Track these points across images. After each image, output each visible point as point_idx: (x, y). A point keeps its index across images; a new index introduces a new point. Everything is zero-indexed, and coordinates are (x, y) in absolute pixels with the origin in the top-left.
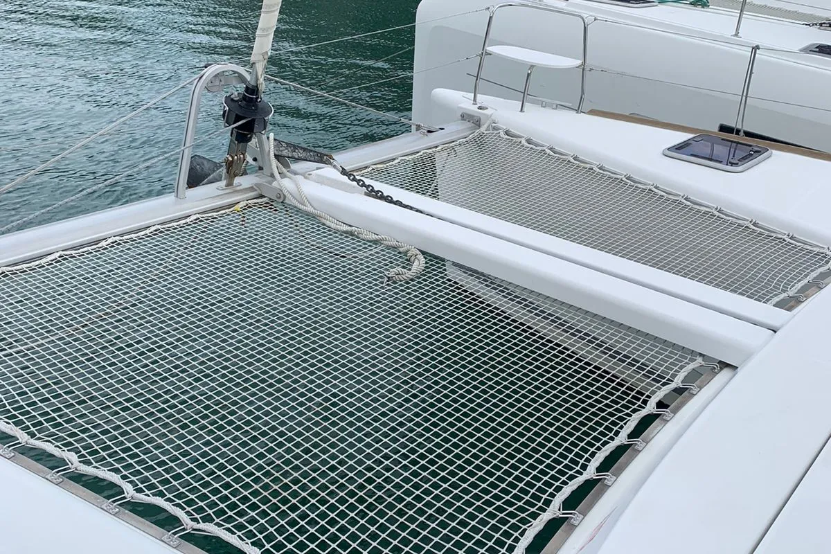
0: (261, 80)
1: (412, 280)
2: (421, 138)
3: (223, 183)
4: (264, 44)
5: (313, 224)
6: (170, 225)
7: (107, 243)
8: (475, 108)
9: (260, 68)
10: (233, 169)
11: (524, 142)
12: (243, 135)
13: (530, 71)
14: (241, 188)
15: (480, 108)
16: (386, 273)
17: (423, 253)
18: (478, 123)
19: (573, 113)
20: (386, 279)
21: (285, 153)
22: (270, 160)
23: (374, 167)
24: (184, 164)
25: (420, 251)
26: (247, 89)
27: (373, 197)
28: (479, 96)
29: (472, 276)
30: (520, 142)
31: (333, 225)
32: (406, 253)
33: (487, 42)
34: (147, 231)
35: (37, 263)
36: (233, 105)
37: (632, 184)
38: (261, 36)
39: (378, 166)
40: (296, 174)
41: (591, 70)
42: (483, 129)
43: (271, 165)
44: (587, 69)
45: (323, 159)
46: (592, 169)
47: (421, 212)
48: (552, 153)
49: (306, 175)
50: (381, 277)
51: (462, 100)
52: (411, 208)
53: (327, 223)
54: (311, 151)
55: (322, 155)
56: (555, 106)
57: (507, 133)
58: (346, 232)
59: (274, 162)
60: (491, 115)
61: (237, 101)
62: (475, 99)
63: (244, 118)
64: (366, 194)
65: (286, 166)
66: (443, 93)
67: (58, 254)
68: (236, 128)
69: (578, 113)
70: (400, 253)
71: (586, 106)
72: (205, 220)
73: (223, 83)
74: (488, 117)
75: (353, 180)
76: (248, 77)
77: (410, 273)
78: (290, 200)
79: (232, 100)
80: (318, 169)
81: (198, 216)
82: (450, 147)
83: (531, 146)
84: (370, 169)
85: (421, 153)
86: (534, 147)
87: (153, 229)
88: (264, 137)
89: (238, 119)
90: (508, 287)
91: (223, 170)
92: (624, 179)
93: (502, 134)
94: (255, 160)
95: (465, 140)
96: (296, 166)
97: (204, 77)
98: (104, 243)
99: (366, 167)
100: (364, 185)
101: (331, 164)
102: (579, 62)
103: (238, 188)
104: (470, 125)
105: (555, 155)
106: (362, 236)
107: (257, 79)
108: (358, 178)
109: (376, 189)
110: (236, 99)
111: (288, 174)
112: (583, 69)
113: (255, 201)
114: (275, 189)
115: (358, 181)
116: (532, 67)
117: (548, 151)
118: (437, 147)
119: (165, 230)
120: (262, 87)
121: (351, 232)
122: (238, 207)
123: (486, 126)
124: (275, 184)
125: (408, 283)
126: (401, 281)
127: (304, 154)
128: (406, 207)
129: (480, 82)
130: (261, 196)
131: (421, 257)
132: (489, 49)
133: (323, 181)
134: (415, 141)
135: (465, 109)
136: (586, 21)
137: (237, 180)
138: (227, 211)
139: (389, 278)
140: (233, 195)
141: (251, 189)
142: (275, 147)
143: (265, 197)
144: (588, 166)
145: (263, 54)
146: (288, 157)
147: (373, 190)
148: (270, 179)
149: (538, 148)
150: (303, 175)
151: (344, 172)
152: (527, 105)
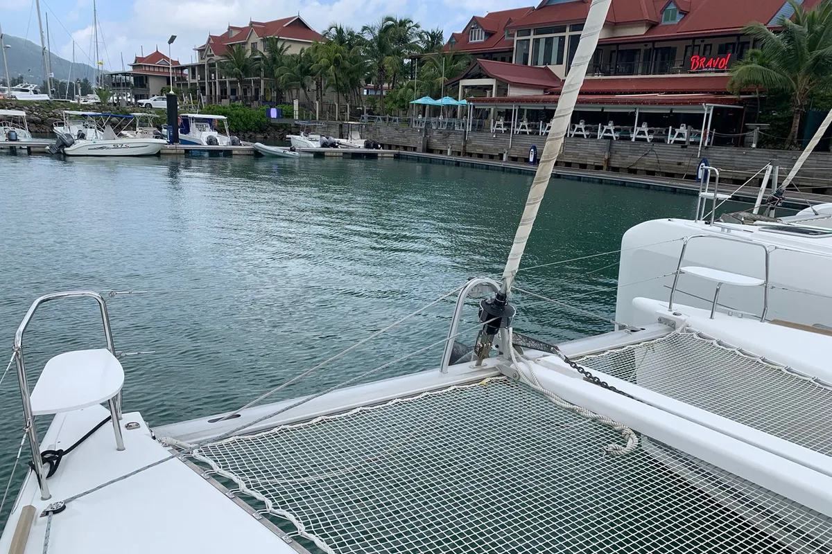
0: (509, 290)
1: (628, 456)
2: (626, 335)
3: (474, 363)
4: (512, 265)
5: (542, 400)
6: (436, 393)
7: (393, 403)
8: (671, 314)
9: (509, 281)
10: (481, 354)
11: (715, 343)
12: (492, 330)
13: (718, 287)
14: (487, 367)
15: (675, 314)
16: (605, 447)
17: (636, 432)
18: (673, 326)
19: (758, 322)
20: (605, 453)
21: (520, 343)
22: (509, 347)
23: (588, 357)
24: (449, 348)
25: (633, 431)
26: (498, 296)
27: (591, 381)
28: (674, 305)
29: (661, 448)
30: (712, 344)
31: (558, 403)
32: (620, 432)
33: (681, 265)
34: (420, 396)
35: (345, 414)
36: (486, 306)
37: (821, 386)
38: (512, 259)
39: (591, 356)
40: (527, 359)
41: (773, 287)
42: (678, 331)
43: (509, 351)
44: (769, 286)
45: (550, 349)
46: (780, 370)
47: (632, 398)
48: (741, 354)
49: (536, 361)
50: (600, 450)
51: (660, 307)
52: (624, 394)
53: (554, 400)
54: (541, 342)
55: (550, 346)
56: (740, 315)
57: (699, 335)
58: (568, 409)
59: (512, 350)
60: (685, 320)
61: (491, 304)
62: (670, 307)
63: (494, 317)
64: (584, 379)
65: (521, 352)
66: (641, 301)
67: (358, 410)
68: (488, 324)
69: (761, 321)
70: (615, 431)
71: (769, 316)
72: (460, 389)
73: (480, 291)
74: (682, 322)
75: (574, 367)
76: (499, 289)
77: (626, 449)
78: (524, 379)
79: (486, 303)
80: (544, 356)
81: (456, 387)
82: (650, 344)
83: (722, 347)
84: (585, 358)
85: (626, 348)
86: (725, 348)
87: (424, 394)
88: (506, 330)
89: (489, 317)
90: (693, 461)
91: (473, 353)
92: (812, 381)
93: (695, 336)
94: (497, 346)
95: (663, 339)
96: (527, 353)
97: (468, 287)
98: (390, 403)
99: (582, 357)
100: (583, 372)
101: (557, 353)
102: (762, 281)
103: (484, 368)
104: (666, 327)
105: (745, 356)
106: (583, 414)
107: (506, 289)
108: (578, 366)
109: (593, 376)
110: (489, 303)
111: (522, 359)
112: (766, 287)
113: (497, 378)
114: (512, 370)
115: (578, 369)
116: (720, 284)
117: (738, 353)
118: (639, 343)
119: (433, 397)
120: (510, 296)
121: (573, 409)
122: (484, 382)
123: (680, 328)
124: (512, 366)
125: (623, 457)
126: (618, 456)
127: (535, 345)
128: (619, 392)
129: (675, 293)
130: (501, 375)
131: (634, 436)
132: (683, 269)
133: (548, 366)
134: (620, 338)
135: (660, 314)
136: (767, 249)
137: (484, 361)
138: (476, 384)
139: (607, 452)
140: (481, 372)
141: (494, 369)
142: (513, 338)
143: (504, 375)
144: (777, 368)
145: (512, 272)
146: (523, 346)
147: (591, 376)
148: (508, 361)
149: (728, 349)
150: (534, 360)
151: (567, 360)
152: (715, 314)
